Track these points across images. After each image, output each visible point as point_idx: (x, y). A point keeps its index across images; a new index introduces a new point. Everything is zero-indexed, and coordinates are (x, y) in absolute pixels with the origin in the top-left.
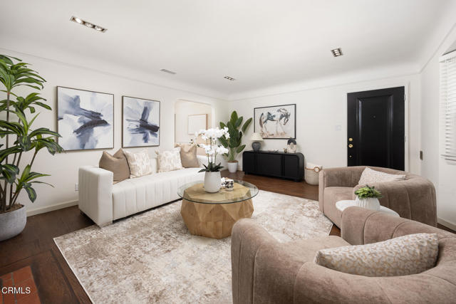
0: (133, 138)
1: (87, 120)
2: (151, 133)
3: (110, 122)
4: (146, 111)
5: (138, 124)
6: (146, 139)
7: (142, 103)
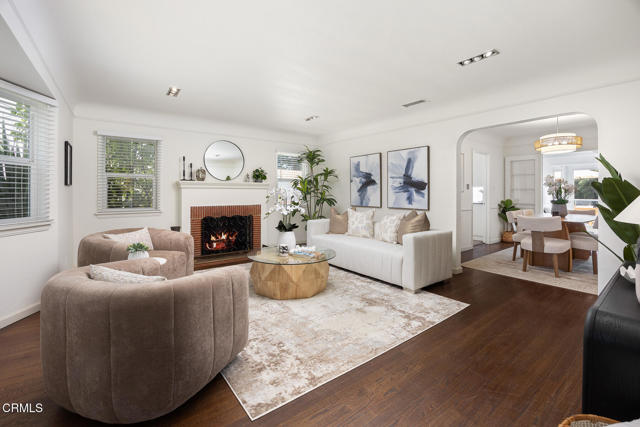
0: (397, 198)
1: (364, 180)
2: (417, 192)
3: (378, 182)
4: (410, 163)
5: (402, 181)
6: (410, 199)
7: (405, 155)
